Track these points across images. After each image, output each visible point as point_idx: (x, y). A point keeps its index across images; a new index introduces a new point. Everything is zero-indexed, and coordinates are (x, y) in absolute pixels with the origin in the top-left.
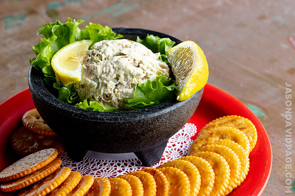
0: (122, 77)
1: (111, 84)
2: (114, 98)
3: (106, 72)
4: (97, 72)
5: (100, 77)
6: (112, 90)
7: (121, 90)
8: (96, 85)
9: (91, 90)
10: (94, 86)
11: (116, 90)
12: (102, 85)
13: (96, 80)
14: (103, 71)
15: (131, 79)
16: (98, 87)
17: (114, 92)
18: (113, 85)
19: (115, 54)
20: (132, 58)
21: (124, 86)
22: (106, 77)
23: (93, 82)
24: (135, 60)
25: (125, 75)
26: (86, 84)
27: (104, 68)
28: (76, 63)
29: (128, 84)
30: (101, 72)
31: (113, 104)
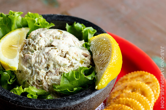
0: (52, 66)
1: (43, 72)
2: (45, 84)
3: (38, 62)
4: (31, 61)
5: (34, 66)
6: (43, 77)
7: (50, 77)
8: (30, 73)
9: (26, 76)
10: (29, 73)
11: (47, 77)
12: (35, 72)
13: (30, 68)
14: (36, 61)
15: (59, 68)
16: (32, 74)
17: (45, 78)
18: (44, 73)
19: (46, 44)
20: (60, 50)
21: (53, 73)
22: (38, 66)
23: (28, 69)
24: (62, 51)
25: (54, 65)
26: (23, 70)
27: (37, 59)
28: (16, 51)
29: (56, 72)
30: (35, 61)
31: (44, 88)
